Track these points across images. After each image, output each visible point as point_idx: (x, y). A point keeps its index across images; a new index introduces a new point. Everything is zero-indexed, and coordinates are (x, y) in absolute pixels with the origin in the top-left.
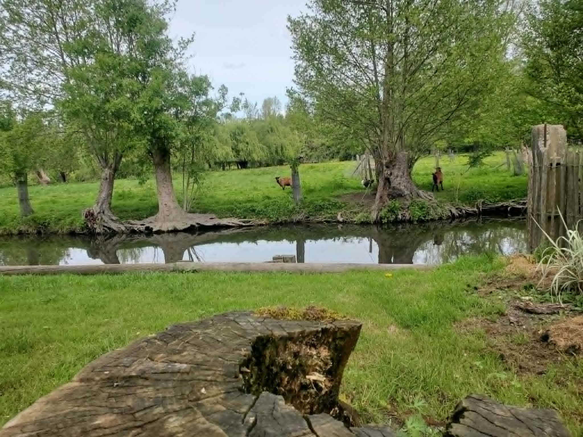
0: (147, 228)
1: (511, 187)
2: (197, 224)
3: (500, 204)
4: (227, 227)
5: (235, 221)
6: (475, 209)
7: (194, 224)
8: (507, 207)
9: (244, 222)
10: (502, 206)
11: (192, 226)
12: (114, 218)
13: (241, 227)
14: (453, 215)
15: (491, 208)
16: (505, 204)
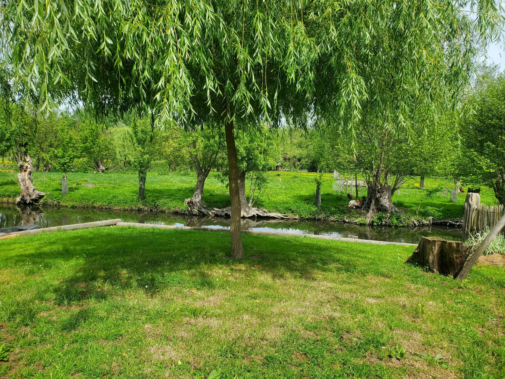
0: (226, 214)
1: (450, 211)
2: (257, 214)
3: (443, 221)
4: (274, 218)
5: (280, 215)
6: (428, 222)
7: (255, 214)
8: (447, 223)
9: (284, 216)
10: (444, 222)
11: (254, 216)
12: (205, 206)
13: (282, 219)
14: (415, 224)
15: (437, 222)
16: (446, 221)
